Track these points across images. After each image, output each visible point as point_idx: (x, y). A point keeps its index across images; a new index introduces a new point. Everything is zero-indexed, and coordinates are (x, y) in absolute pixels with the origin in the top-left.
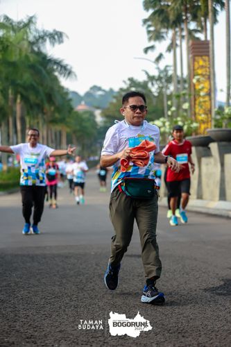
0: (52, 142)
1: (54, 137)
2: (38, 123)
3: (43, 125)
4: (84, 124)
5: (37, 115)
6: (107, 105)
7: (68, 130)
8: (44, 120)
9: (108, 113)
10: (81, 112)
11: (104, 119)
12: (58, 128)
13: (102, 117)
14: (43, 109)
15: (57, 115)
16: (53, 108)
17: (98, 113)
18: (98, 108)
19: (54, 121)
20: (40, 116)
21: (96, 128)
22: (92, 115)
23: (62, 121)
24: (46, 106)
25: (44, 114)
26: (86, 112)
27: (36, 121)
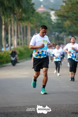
0: (21, 34)
1: (22, 30)
2: (11, 20)
3: (14, 22)
4: (43, 21)
5: (10, 15)
6: (59, 8)
7: (32, 26)
8: (15, 19)
9: (59, 13)
10: (40, 13)
11: (57, 18)
12: (24, 24)
13: (55, 16)
14: (14, 11)
15: (24, 15)
16: (20, 10)
17: (52, 13)
18: (52, 10)
19: (21, 20)
20: (12, 16)
21: (52, 24)
22: (49, 15)
23: (28, 19)
24: (16, 9)
25: (15, 14)
26: (44, 13)
27: (9, 19)
